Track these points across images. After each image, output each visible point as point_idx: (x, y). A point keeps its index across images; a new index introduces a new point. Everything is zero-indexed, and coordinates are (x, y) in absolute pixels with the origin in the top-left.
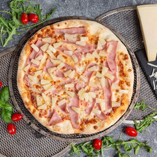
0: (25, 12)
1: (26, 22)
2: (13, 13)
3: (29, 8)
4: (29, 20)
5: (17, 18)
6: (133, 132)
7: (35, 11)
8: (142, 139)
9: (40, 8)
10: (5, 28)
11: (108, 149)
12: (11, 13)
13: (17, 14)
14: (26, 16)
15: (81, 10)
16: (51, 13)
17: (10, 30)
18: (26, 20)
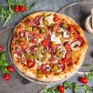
0: (17, 5)
1: (18, 11)
2: (10, 5)
3: (19, 2)
4: (20, 10)
5: (12, 9)
6: (85, 81)
7: (23, 4)
8: (91, 85)
9: (27, 3)
10: (4, 15)
11: (68, 92)
12: (8, 5)
13: (12, 6)
14: (18, 8)
15: (52, 4)
16: (33, 6)
17: (8, 16)
18: (17, 10)
